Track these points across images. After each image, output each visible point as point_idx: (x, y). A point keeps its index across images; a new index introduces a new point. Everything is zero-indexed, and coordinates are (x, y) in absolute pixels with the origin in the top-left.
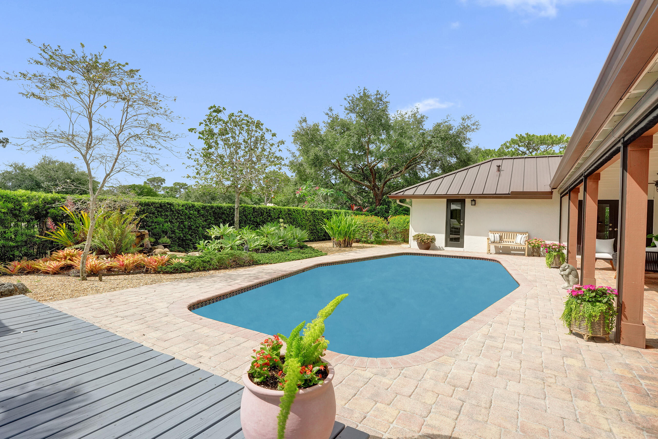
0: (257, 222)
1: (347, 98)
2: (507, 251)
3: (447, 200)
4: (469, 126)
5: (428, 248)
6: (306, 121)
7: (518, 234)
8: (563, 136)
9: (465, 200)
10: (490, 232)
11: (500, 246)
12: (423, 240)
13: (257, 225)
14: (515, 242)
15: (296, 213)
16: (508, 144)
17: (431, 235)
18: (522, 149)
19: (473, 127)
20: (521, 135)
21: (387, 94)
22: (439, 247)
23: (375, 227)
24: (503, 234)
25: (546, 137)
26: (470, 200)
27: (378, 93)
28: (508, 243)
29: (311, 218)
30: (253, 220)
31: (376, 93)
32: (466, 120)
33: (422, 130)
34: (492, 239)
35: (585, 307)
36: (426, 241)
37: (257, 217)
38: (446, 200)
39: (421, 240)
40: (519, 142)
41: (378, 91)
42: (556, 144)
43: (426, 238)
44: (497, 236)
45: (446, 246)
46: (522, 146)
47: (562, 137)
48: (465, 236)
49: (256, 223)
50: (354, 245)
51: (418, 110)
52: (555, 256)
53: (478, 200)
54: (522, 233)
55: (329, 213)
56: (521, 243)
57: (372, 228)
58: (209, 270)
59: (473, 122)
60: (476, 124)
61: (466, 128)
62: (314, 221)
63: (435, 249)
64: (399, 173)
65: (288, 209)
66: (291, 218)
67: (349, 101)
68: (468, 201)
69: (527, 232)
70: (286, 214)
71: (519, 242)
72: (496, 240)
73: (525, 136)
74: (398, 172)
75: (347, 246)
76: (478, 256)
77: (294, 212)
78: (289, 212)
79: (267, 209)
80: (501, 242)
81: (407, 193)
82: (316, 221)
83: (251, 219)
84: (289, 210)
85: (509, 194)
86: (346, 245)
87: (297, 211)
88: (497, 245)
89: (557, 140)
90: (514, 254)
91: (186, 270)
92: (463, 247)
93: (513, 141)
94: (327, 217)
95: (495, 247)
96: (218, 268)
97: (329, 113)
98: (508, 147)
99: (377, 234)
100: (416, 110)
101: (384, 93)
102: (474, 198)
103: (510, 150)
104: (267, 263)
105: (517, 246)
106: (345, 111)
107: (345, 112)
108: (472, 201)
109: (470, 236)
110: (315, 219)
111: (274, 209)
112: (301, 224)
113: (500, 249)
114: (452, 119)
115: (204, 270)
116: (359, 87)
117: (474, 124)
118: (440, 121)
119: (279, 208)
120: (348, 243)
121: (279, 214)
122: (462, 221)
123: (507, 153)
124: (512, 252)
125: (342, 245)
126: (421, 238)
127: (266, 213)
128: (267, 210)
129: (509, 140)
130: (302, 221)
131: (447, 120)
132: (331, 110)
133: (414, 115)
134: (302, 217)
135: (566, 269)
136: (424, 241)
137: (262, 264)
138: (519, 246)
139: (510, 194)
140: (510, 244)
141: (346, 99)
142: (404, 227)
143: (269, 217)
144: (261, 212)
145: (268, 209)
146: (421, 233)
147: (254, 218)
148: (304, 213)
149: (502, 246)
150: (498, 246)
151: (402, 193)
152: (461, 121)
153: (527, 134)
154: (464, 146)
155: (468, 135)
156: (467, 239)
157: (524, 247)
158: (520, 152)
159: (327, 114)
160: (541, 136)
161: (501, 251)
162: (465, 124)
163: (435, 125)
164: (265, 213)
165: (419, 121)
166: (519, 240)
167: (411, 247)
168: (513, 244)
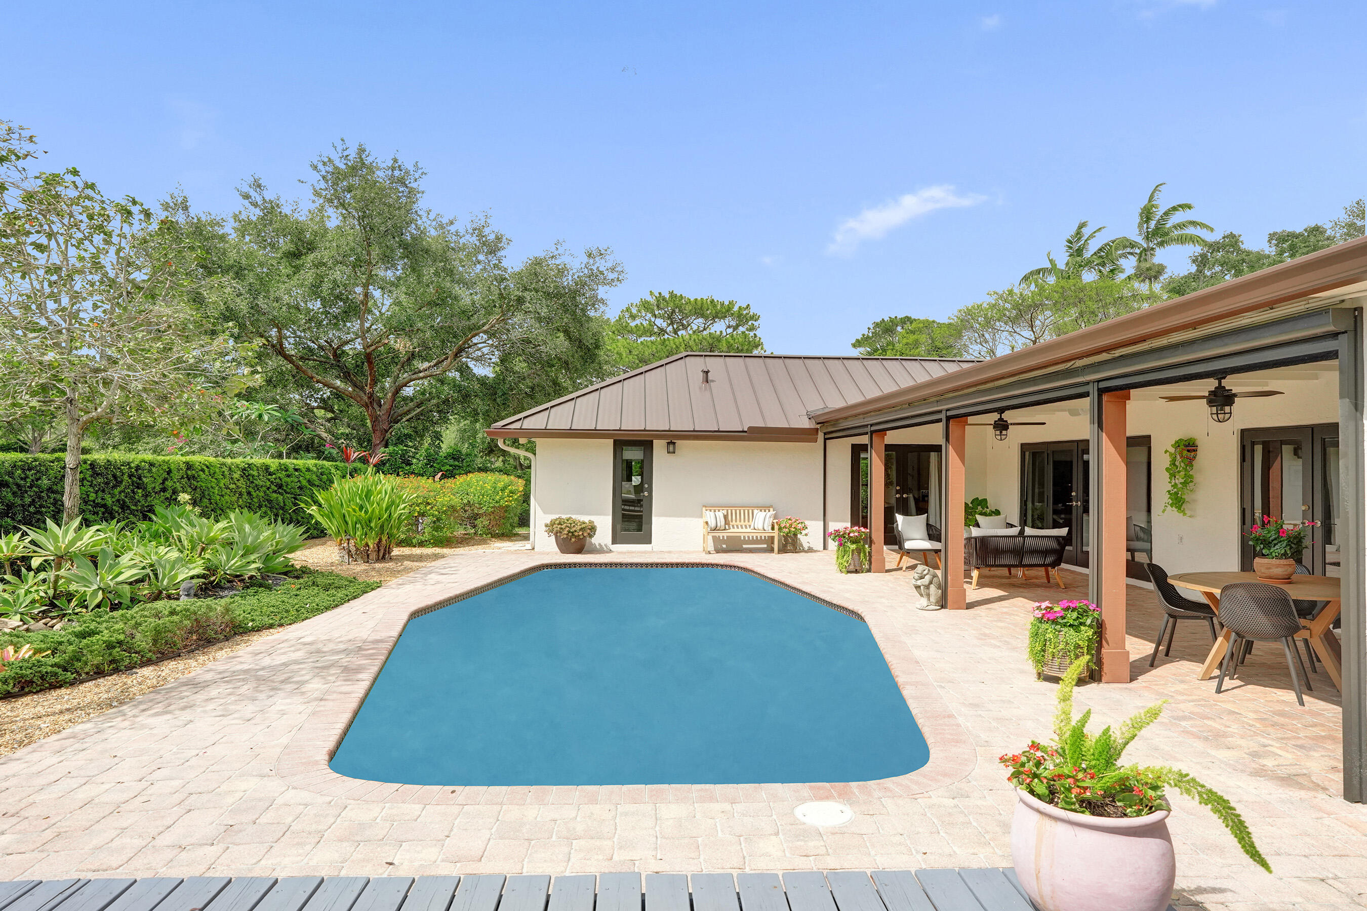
0: (104, 506)
1: (320, 166)
2: (735, 546)
3: (615, 441)
4: (602, 273)
5: (579, 551)
6: (186, 208)
7: (756, 511)
8: (731, 303)
9: (652, 442)
10: (704, 509)
11: (723, 537)
12: (572, 533)
13: (103, 513)
14: (752, 527)
15: (207, 473)
16: (634, 311)
17: (586, 519)
18: (660, 322)
19: (611, 276)
20: (660, 293)
21: (420, 171)
22: (600, 544)
23: (428, 504)
24: (729, 511)
25: (705, 302)
26: (663, 442)
27: (395, 165)
28: (738, 530)
29: (242, 484)
30: (94, 501)
31: (390, 163)
32: (597, 259)
33: (500, 269)
34: (712, 524)
35: (1067, 635)
36: (581, 533)
37: (103, 491)
38: (611, 442)
39: (569, 532)
40: (655, 308)
41: (395, 161)
42: (720, 319)
43: (579, 528)
44: (720, 515)
45: (614, 542)
46: (661, 317)
47: (730, 306)
48: (654, 519)
49: (102, 510)
50: (396, 552)
51: (488, 221)
52: (853, 551)
53: (679, 443)
54: (764, 508)
55: (282, 470)
56: (766, 528)
57: (422, 507)
58: (130, 668)
59: (609, 265)
60: (616, 269)
61: (596, 277)
62: (249, 493)
63: (594, 551)
64: (435, 365)
65: (187, 463)
66: (195, 489)
67: (324, 173)
68: (659, 446)
69: (771, 506)
70: (182, 478)
71: (761, 527)
72: (719, 525)
73: (667, 296)
74: (432, 364)
75: (383, 557)
76: (687, 561)
77: (203, 470)
78: (189, 472)
79: (129, 464)
80: (729, 527)
81: (529, 424)
82: (254, 494)
83: (88, 496)
84: (189, 466)
85: (743, 431)
86: (381, 554)
87: (207, 467)
88: (717, 535)
89: (724, 310)
90: (751, 551)
91: (60, 678)
92: (650, 543)
93: (646, 305)
94: (278, 480)
95: (713, 537)
96: (154, 657)
97: (252, 193)
98: (633, 317)
99: (434, 522)
100: (483, 220)
101: (411, 168)
102: (672, 439)
103: (638, 321)
104: (271, 626)
105: (757, 534)
106: (314, 198)
107: (314, 202)
108: (668, 443)
109: (665, 518)
110: (251, 489)
111: (152, 464)
112: (220, 505)
113: (723, 541)
114: (568, 252)
115: (116, 671)
116: (343, 140)
117: (613, 270)
118: (541, 254)
119: (164, 461)
120: (385, 550)
121: (165, 479)
122: (646, 486)
123: (635, 330)
124: (744, 546)
125: (373, 556)
126: (567, 529)
127: (130, 476)
128: (130, 468)
129: (637, 301)
130: (222, 496)
131: (556, 253)
132: (258, 186)
133: (478, 231)
134: (222, 485)
135: (925, 575)
136: (576, 534)
137: (258, 630)
138: (761, 534)
139: (746, 432)
140: (740, 530)
141: (315, 168)
142: (497, 502)
143: (138, 488)
144: (115, 476)
145: (132, 465)
146: (564, 517)
147: (96, 492)
148: (226, 473)
149: (725, 535)
150: (719, 537)
151: (517, 425)
152: (585, 259)
153: (671, 293)
154: (592, 313)
155: (602, 292)
156: (659, 523)
157: (772, 535)
158: (656, 330)
159: (247, 197)
160: (696, 299)
161: (724, 546)
162: (594, 268)
163: (530, 262)
164: (126, 477)
165: (493, 247)
166: (762, 522)
167: (533, 549)
168: (749, 530)
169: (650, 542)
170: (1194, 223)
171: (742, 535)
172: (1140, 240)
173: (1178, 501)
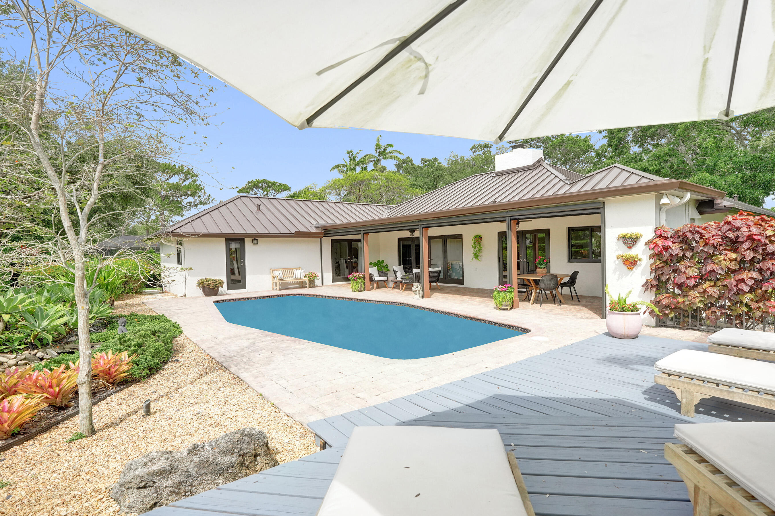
2: (285, 286)
3: (226, 239)
7: (294, 270)
9: (244, 239)
14: (294, 277)
17: (217, 278)
22: (221, 291)
24: (283, 271)
26: (251, 239)
28: (287, 280)
38: (224, 239)
44: (280, 272)
45: (229, 289)
48: (247, 276)
53: (259, 239)
54: (298, 269)
56: (302, 277)
63: (220, 294)
68: (248, 241)
69: (304, 268)
71: (298, 277)
80: (284, 278)
85: (292, 234)
102: (255, 238)
108: (253, 239)
109: (252, 276)
115: (166, 361)
122: (242, 261)
135: (418, 286)
140: (290, 279)
146: (206, 278)
156: (249, 278)
166: (299, 275)
167: (185, 296)
168: (292, 279)
169: (245, 288)
170: (396, 151)
171: (288, 281)
172: (376, 155)
173: (476, 256)
